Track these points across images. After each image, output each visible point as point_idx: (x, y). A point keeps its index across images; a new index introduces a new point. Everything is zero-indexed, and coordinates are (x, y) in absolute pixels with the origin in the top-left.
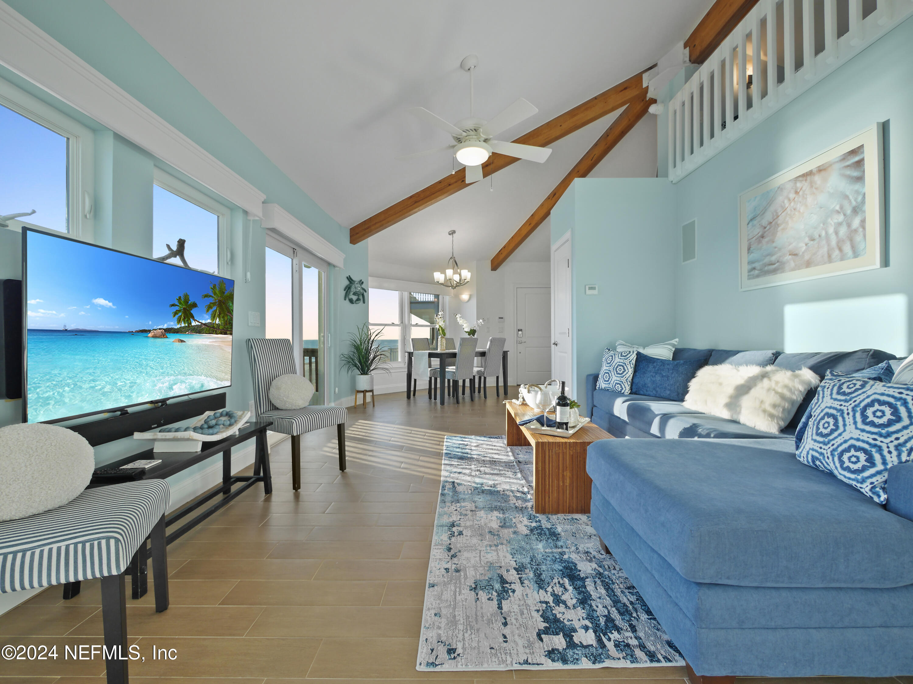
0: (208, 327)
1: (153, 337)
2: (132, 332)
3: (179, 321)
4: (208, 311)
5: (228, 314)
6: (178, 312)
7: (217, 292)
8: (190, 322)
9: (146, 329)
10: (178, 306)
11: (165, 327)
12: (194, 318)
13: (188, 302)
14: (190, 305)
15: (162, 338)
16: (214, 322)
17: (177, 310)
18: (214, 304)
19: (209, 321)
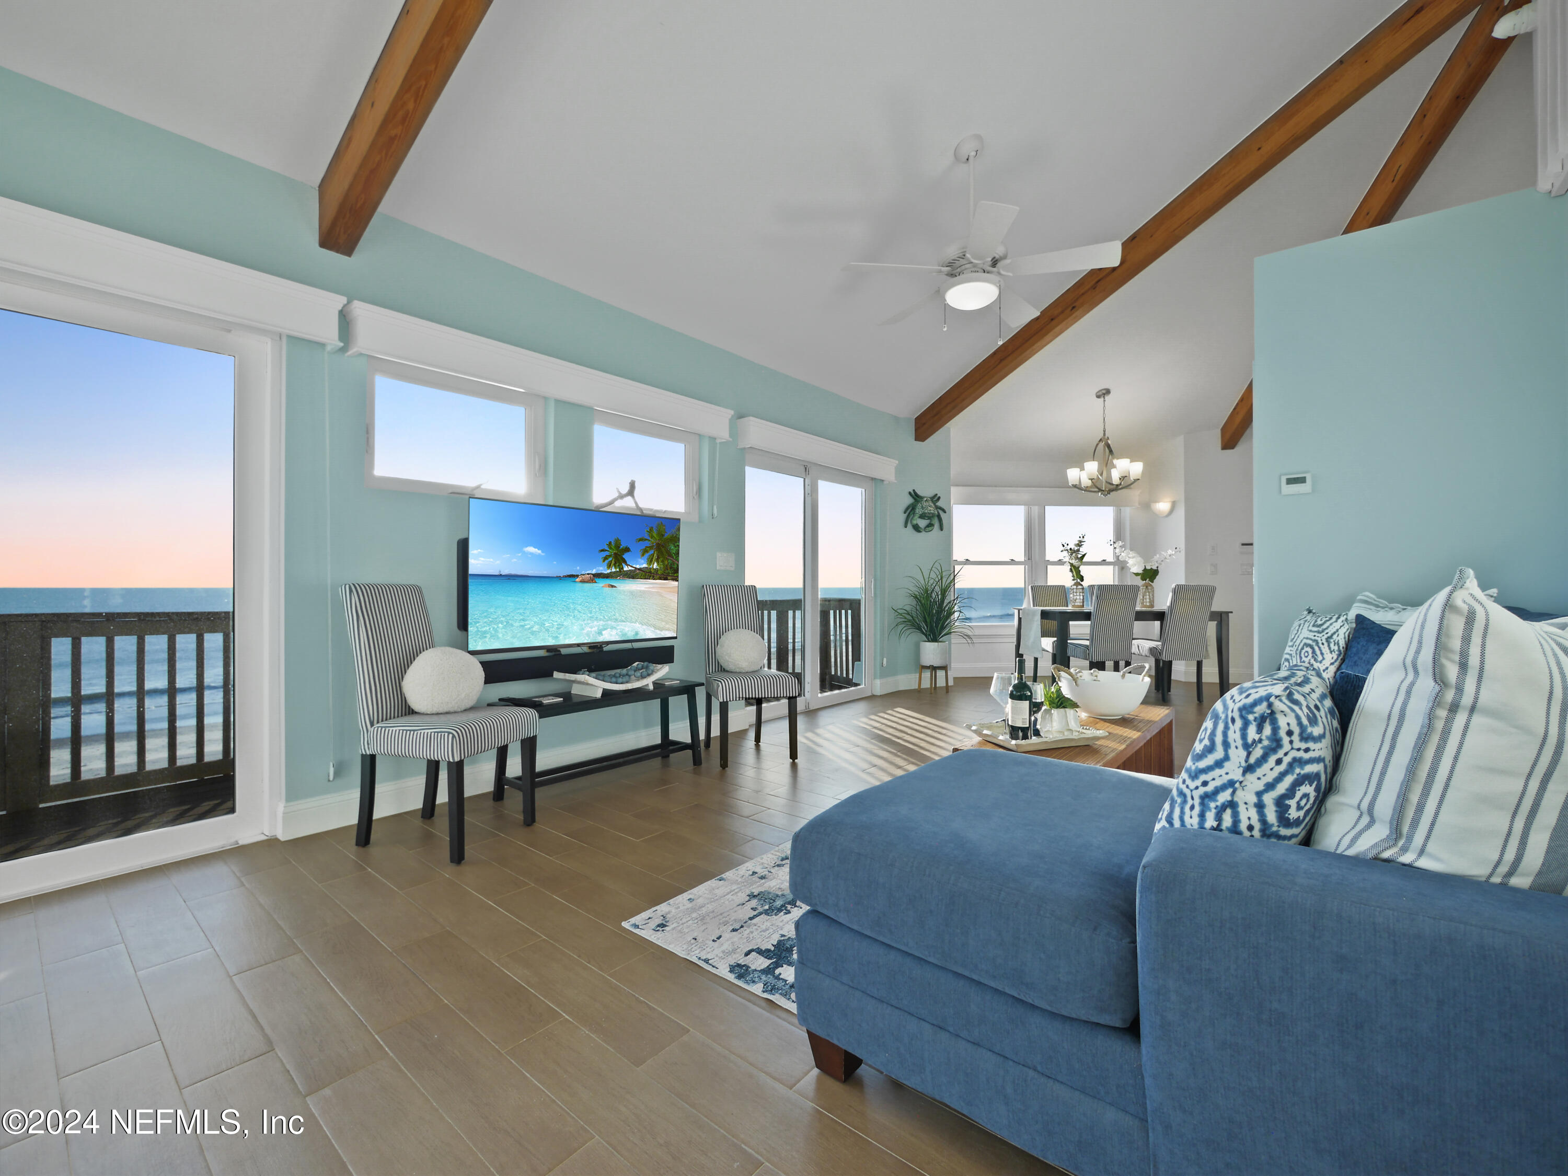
0: (644, 572)
1: (581, 582)
2: (560, 577)
3: (609, 566)
4: (643, 555)
5: (669, 558)
6: (608, 557)
7: (655, 535)
8: (621, 567)
9: (574, 574)
10: (608, 551)
11: (594, 572)
12: (626, 563)
13: (619, 547)
14: (622, 549)
15: (590, 583)
16: (651, 567)
17: (607, 556)
18: (651, 548)
19: (645, 565)
